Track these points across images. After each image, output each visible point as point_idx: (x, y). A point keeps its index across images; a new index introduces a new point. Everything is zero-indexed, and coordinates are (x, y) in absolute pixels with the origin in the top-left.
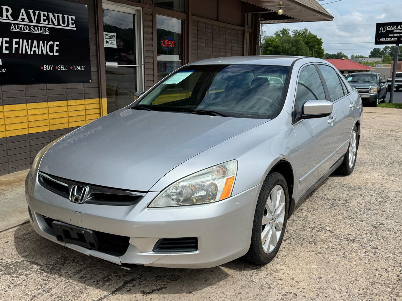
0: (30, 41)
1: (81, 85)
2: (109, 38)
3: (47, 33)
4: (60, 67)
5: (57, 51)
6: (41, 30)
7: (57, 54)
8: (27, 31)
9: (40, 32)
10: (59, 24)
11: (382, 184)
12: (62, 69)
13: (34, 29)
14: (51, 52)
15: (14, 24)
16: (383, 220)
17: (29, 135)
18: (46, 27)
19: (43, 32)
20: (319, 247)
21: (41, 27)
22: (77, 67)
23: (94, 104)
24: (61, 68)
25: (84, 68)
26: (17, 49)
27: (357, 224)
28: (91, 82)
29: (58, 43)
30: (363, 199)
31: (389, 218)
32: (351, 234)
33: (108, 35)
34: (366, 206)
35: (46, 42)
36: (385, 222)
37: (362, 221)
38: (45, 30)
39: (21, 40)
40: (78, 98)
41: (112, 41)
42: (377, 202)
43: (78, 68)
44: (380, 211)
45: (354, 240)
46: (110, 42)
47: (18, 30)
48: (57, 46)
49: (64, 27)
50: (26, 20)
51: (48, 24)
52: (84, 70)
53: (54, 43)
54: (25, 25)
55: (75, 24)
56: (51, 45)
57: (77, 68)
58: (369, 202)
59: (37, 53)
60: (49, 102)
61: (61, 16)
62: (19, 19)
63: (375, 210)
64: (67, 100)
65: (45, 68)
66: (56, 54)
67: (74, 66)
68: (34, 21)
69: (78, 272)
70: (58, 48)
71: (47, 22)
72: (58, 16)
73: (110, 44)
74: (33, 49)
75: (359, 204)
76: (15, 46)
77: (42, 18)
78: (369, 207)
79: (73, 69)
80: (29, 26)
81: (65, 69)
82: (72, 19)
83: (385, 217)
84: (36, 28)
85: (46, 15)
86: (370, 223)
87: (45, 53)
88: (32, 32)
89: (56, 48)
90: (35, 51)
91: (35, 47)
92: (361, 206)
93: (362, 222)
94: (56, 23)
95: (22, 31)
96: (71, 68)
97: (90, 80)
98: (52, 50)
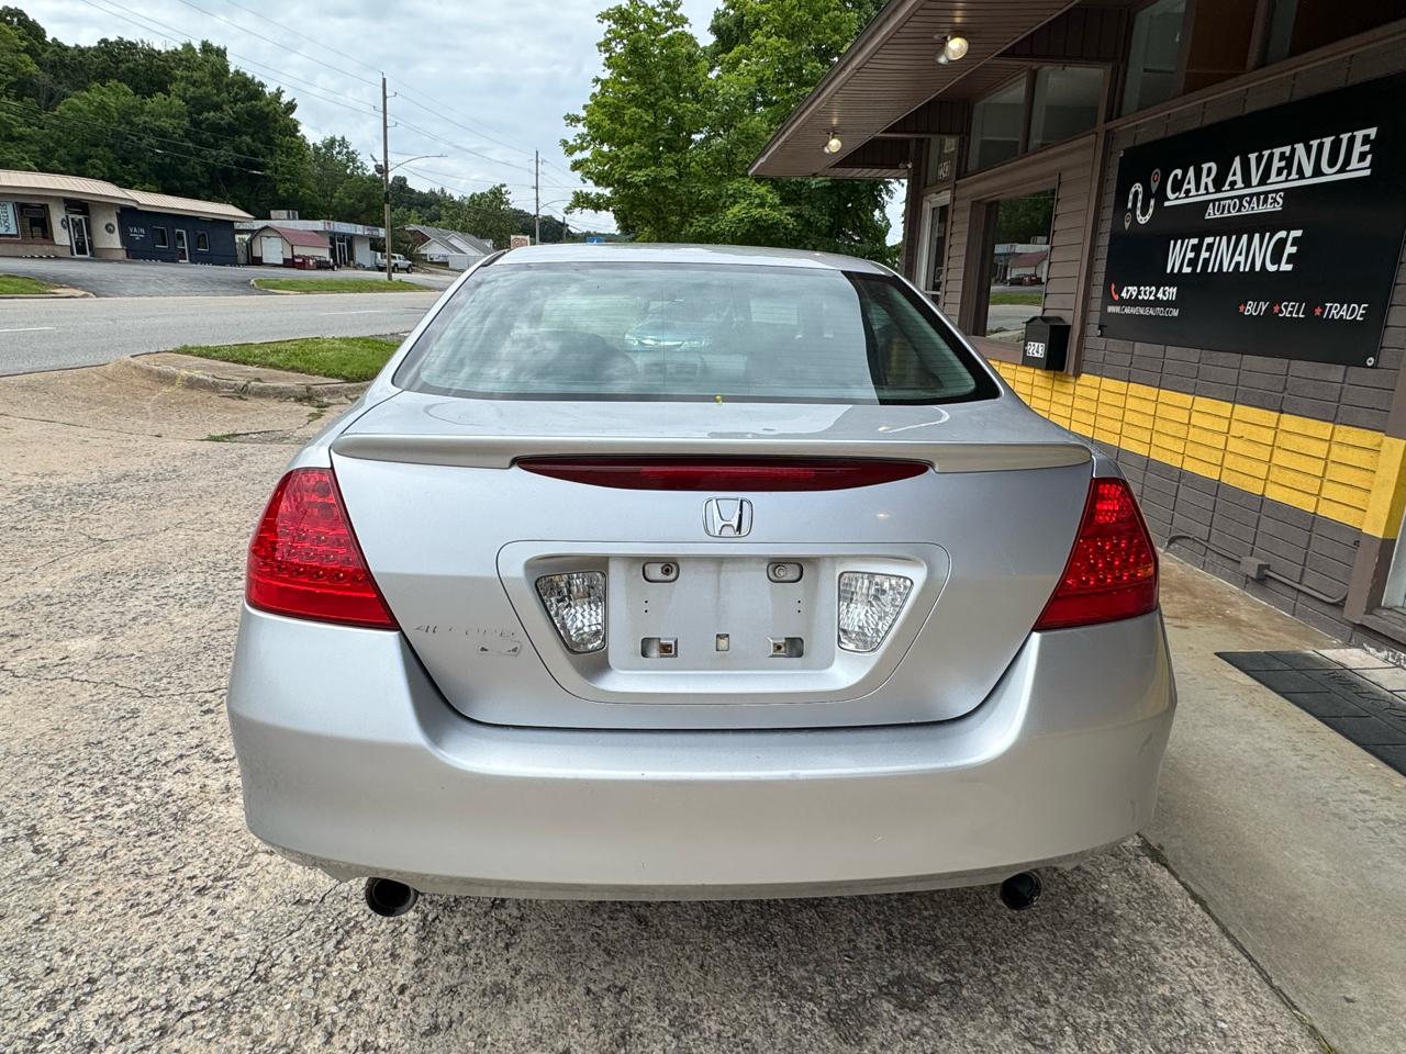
0: (1234, 237)
1: (1336, 372)
3: (1278, 208)
4: (1286, 307)
5: (1290, 259)
6: (1265, 201)
7: (1289, 267)
8: (1234, 213)
9: (1262, 209)
10: (1317, 172)
12: (1291, 312)
13: (1249, 203)
14: (1273, 263)
15: (1214, 201)
18: (1276, 191)
19: (1269, 208)
21: (1266, 193)
22: (1336, 308)
23: (1365, 452)
24: (1289, 310)
25: (1360, 312)
26: (1206, 261)
28: (1369, 364)
29: (1298, 233)
35: (1268, 235)
38: (1275, 201)
39: (1218, 238)
40: (1312, 414)
43: (1338, 313)
47: (1218, 215)
48: (1296, 242)
49: (1331, 175)
50: (1240, 184)
51: (1287, 180)
52: (1358, 318)
53: (1288, 235)
54: (1232, 198)
55: (1369, 157)
56: (1280, 239)
57: (1338, 311)
59: (1241, 270)
61: (1328, 141)
62: (1226, 187)
64: (1279, 412)
65: (1250, 309)
66: (1286, 267)
67: (1328, 305)
68: (1255, 181)
70: (1294, 250)
71: (1283, 177)
72: (1321, 146)
74: (1237, 258)
76: (1204, 255)
77: (1276, 164)
79: (1322, 313)
80: (1241, 198)
81: (1298, 313)
82: (1366, 139)
84: (1255, 199)
85: (1287, 154)
87: (1258, 268)
88: (1245, 212)
89: (1290, 249)
90: (1238, 264)
91: (1240, 254)
94: (1308, 171)
95: (1226, 215)
96: (1318, 311)
97: (1371, 359)
98: (1276, 258)
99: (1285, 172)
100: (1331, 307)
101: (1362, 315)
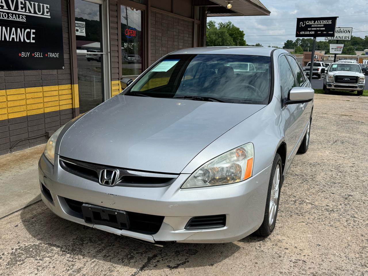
0: (8, 28)
1: (55, 72)
2: (79, 27)
3: (25, 21)
4: (36, 54)
5: (33, 39)
6: (19, 17)
7: (34, 41)
8: (6, 18)
9: (18, 20)
10: (35, 13)
11: (336, 161)
12: (38, 56)
13: (12, 16)
14: (28, 39)
16: (349, 192)
17: (9, 120)
18: (23, 15)
19: (20, 20)
20: (307, 218)
21: (19, 15)
22: (51, 54)
23: (66, 90)
24: (37, 55)
27: (330, 196)
28: (63, 68)
29: (34, 31)
30: (325, 174)
31: (354, 190)
32: (328, 205)
33: (78, 23)
34: (331, 180)
35: (23, 29)
36: (352, 194)
37: (333, 193)
38: (23, 18)
40: (52, 84)
41: (81, 29)
42: (338, 177)
43: (52, 56)
44: (344, 184)
45: (333, 210)
46: (79, 30)
48: (34, 33)
49: (39, 15)
50: (5, 7)
51: (25, 12)
53: (31, 31)
54: (4, 12)
55: (49, 13)
56: (28, 32)
57: (52, 55)
58: (332, 176)
59: (15, 40)
60: (26, 88)
61: (36, 4)
63: (339, 183)
64: (42, 86)
65: (23, 55)
66: (32, 41)
67: (49, 53)
68: (13, 8)
69: (99, 251)
70: (34, 36)
72: (34, 5)
73: (80, 32)
75: (324, 179)
77: (20, 6)
78: (334, 181)
79: (48, 55)
80: (8, 13)
81: (40, 56)
82: (47, 7)
83: (350, 189)
84: (14, 15)
85: (24, 3)
86: (340, 195)
87: (22, 40)
88: (10, 19)
89: (32, 36)
90: (13, 38)
91: (13, 35)
92: (327, 180)
93: (333, 195)
94: (32, 11)
95: (1, 18)
96: (46, 55)
97: (63, 67)
98: (28, 37)
99: (24, 9)
100: (50, 54)
101: (58, 56)
